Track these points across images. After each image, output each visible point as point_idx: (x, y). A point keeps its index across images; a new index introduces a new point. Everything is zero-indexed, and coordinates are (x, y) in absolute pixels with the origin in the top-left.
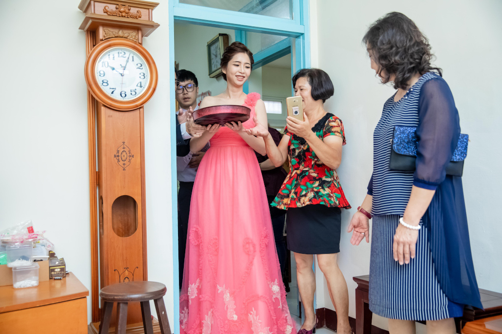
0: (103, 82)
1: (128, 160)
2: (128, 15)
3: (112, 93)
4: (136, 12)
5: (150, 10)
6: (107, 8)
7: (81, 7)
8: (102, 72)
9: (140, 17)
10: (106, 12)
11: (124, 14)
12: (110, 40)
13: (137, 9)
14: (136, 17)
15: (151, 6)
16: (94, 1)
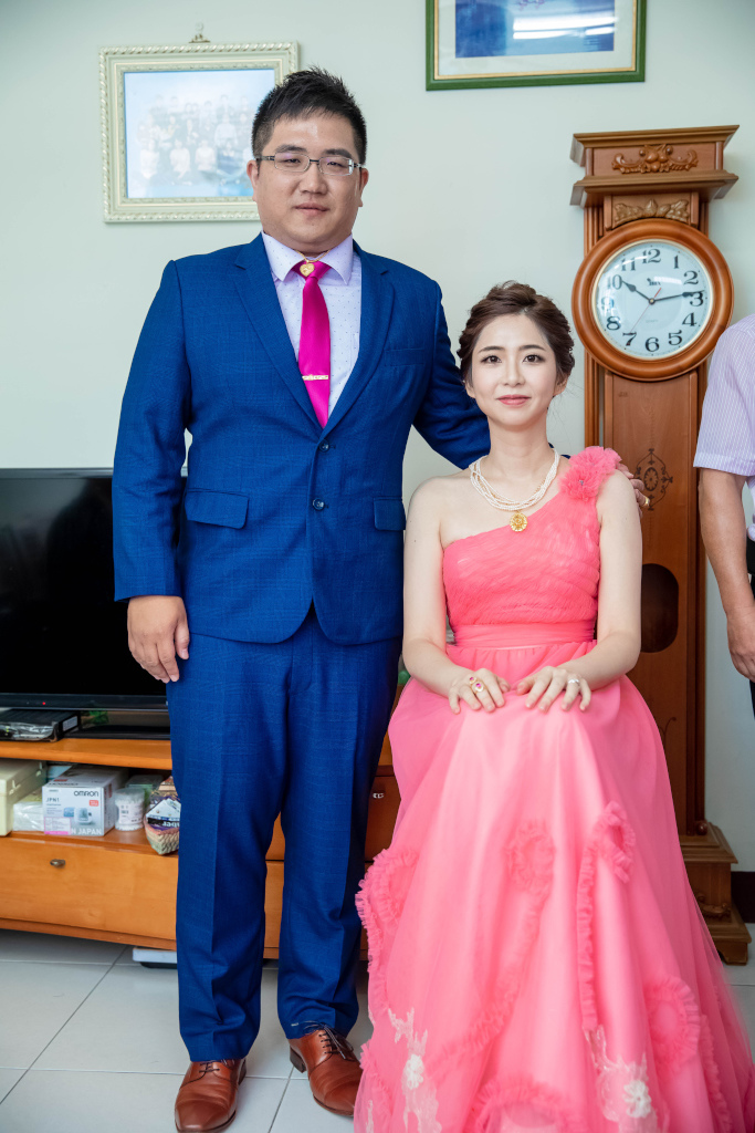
0: (610, 321)
1: (660, 488)
2: (666, 165)
3: (628, 344)
4: (685, 155)
5: (718, 145)
6: (618, 159)
7: (574, 157)
8: (607, 301)
9: (692, 165)
10: (616, 165)
11: (655, 167)
12: (626, 228)
13: (688, 148)
14: (684, 168)
15: (718, 136)
16: (593, 148)
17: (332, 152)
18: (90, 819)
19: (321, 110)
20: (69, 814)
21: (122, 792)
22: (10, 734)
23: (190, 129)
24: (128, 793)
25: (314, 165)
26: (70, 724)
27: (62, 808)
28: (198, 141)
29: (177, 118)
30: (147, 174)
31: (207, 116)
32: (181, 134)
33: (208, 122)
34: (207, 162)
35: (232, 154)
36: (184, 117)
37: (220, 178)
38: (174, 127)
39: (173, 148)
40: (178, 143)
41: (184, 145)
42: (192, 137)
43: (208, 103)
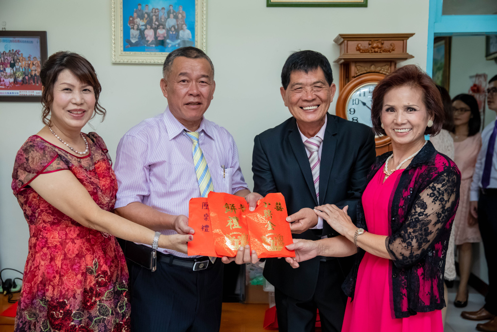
0: (353, 119)
2: (382, 50)
4: (389, 45)
5: (405, 41)
6: (359, 46)
7: (336, 41)
8: (352, 110)
9: (393, 50)
10: (359, 49)
11: (376, 50)
12: (362, 77)
13: (391, 42)
14: (389, 51)
15: (405, 37)
16: (348, 41)
23: (154, 20)
28: (158, 26)
29: (149, 15)
30: (133, 41)
31: (162, 15)
32: (150, 22)
33: (163, 17)
34: (162, 36)
35: (174, 33)
36: (152, 14)
37: (168, 44)
38: (146, 19)
39: (146, 29)
40: (148, 27)
41: (151, 28)
42: (155, 24)
43: (163, 8)
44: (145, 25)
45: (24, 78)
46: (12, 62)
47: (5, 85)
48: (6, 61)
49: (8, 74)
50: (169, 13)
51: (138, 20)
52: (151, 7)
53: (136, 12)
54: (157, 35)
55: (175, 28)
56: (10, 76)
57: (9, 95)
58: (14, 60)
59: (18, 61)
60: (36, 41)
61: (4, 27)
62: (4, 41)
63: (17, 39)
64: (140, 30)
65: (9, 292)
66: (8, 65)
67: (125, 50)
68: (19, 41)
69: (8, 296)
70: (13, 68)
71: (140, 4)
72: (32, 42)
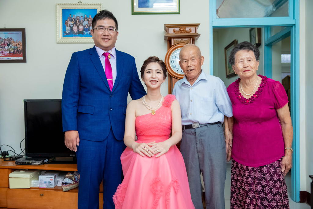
0: (173, 66)
2: (185, 32)
3: (178, 71)
4: (189, 30)
5: (196, 28)
7: (165, 30)
8: (172, 61)
9: (191, 32)
10: (174, 31)
11: (183, 32)
12: (177, 45)
13: (189, 28)
15: (196, 26)
16: (169, 28)
17: (110, 27)
18: (50, 184)
19: (107, 18)
20: (45, 183)
21: (59, 177)
22: (31, 163)
23: (77, 22)
24: (60, 177)
25: (106, 30)
26: (46, 161)
27: (43, 181)
28: (79, 25)
29: (75, 20)
30: (67, 32)
31: (82, 19)
32: (75, 23)
33: (82, 20)
34: (81, 29)
35: (87, 28)
36: (76, 19)
37: (84, 33)
38: (74, 21)
39: (74, 26)
40: (75, 25)
41: (76, 26)
42: (78, 24)
43: (82, 16)
44: (73, 25)
45: (14, 51)
46: (8, 43)
47: (5, 55)
48: (5, 43)
49: (6, 49)
50: (84, 18)
51: (70, 22)
52: (76, 16)
53: (69, 18)
54: (79, 29)
55: (87, 25)
56: (7, 50)
57: (7, 59)
58: (9, 43)
59: (11, 43)
60: (20, 33)
61: (5, 27)
62: (4, 33)
63: (11, 32)
64: (71, 27)
65: (5, 158)
66: (7, 45)
67: (63, 37)
68: (12, 33)
69: (4, 159)
70: (9, 46)
71: (70, 15)
72: (18, 34)
